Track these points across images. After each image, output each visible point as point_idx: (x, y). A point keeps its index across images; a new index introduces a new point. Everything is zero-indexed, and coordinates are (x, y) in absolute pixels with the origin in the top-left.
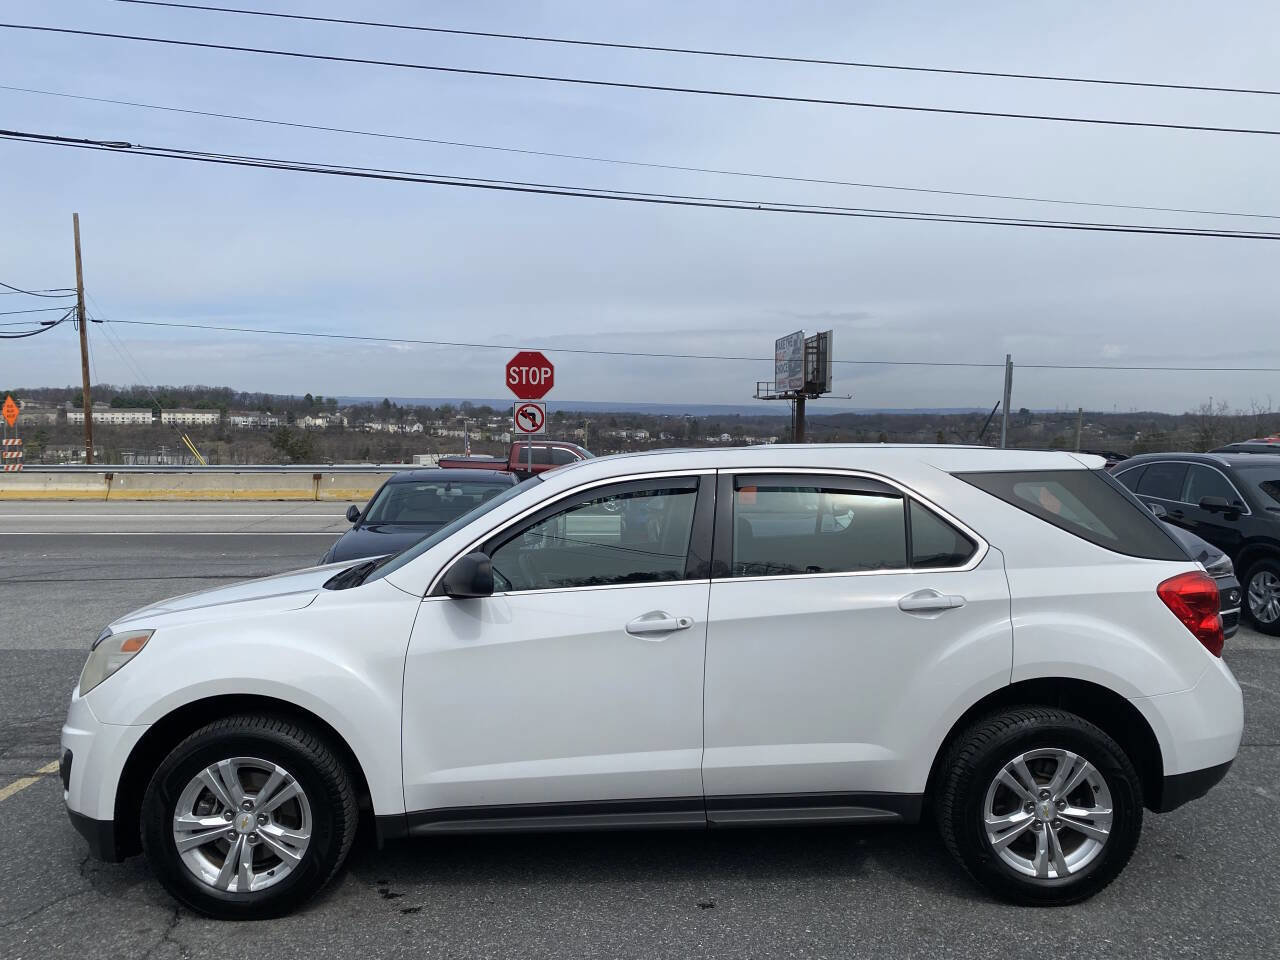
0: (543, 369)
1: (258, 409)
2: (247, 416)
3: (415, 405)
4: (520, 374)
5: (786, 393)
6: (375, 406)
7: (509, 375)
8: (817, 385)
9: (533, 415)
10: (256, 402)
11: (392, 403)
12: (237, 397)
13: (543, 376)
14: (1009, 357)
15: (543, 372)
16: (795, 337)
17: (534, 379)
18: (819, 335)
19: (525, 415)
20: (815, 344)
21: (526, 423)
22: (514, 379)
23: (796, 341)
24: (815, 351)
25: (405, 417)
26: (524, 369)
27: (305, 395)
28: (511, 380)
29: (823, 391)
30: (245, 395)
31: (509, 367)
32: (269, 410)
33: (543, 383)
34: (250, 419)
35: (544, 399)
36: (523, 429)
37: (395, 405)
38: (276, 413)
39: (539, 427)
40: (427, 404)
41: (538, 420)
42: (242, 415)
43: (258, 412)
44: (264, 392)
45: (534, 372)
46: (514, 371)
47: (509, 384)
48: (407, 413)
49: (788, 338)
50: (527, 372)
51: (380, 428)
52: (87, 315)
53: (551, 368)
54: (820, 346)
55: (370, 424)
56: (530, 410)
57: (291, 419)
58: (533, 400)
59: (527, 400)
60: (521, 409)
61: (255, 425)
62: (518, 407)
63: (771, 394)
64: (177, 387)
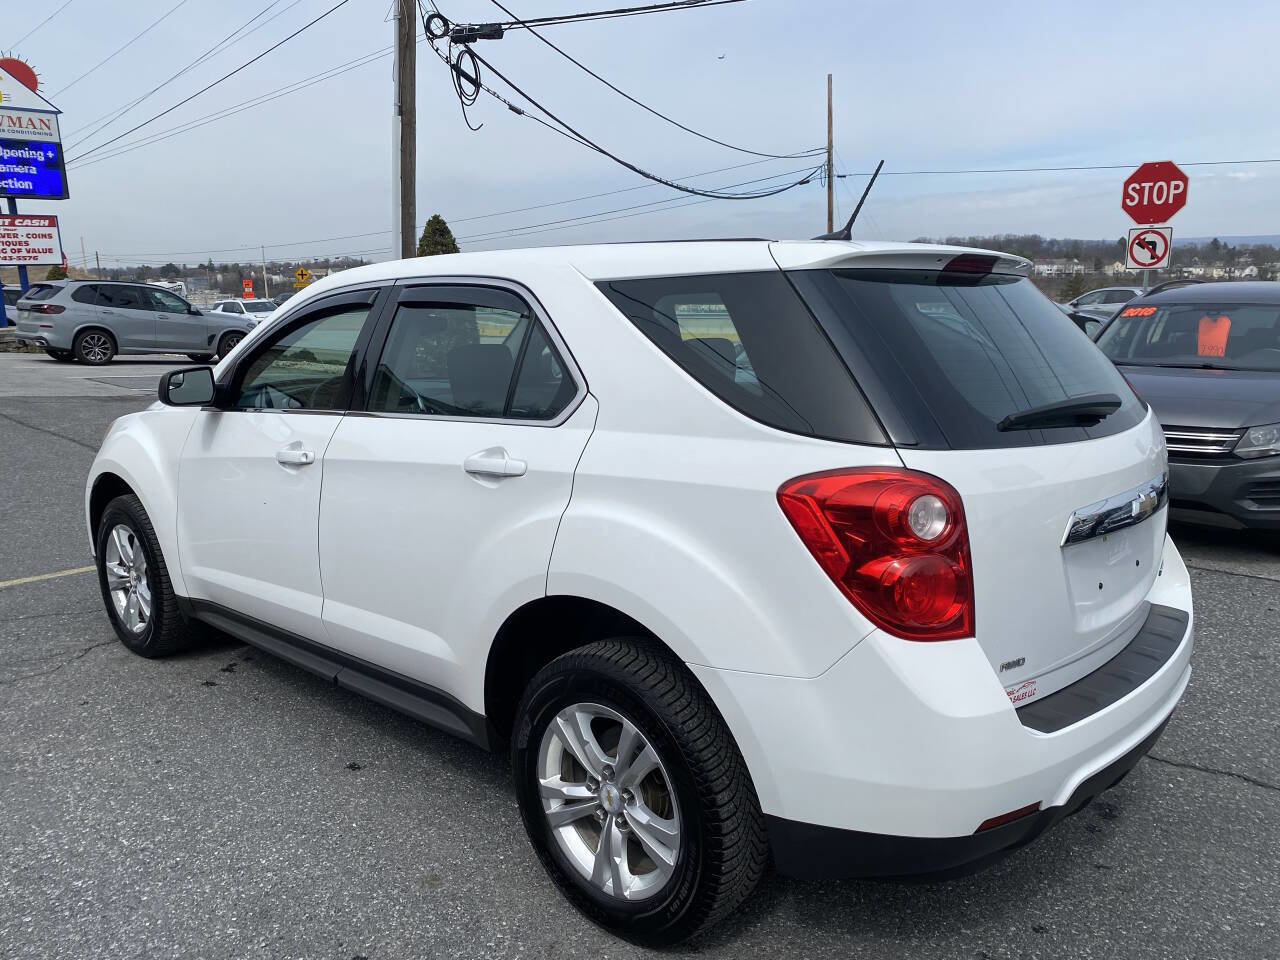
0: (1173, 183)
1: (1065, 257)
2: (1052, 264)
3: (1252, 244)
4: (1140, 192)
6: (1199, 247)
7: (1126, 195)
9: (1154, 244)
10: (1065, 249)
11: (1222, 244)
12: (1044, 245)
13: (1173, 192)
15: (1172, 186)
17: (1159, 197)
19: (1143, 244)
21: (1144, 255)
22: (1132, 199)
25: (1237, 260)
26: (1147, 185)
27: (1118, 239)
28: (1128, 201)
30: (1053, 243)
31: (1127, 184)
32: (1077, 257)
33: (1171, 201)
34: (1055, 267)
35: (1168, 223)
36: (1138, 263)
37: (1225, 244)
38: (1083, 260)
39: (1160, 259)
40: (1268, 243)
41: (1159, 251)
42: (1047, 264)
43: (1065, 260)
44: (1073, 237)
45: (1161, 188)
46: (1134, 189)
47: (1125, 206)
48: (1241, 254)
50: (1151, 189)
51: (1201, 273)
52: (835, 173)
53: (1185, 179)
55: (1191, 269)
56: (1150, 237)
57: (1099, 266)
58: (1156, 226)
59: (1147, 226)
60: (1138, 237)
61: (1059, 274)
62: (1134, 234)
64: (987, 237)
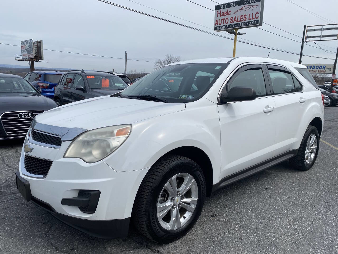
5: (26, 59)
8: (38, 57)
14: (126, 51)
16: (29, 41)
18: (38, 41)
20: (36, 44)
23: (30, 43)
24: (36, 46)
29: (41, 59)
49: (27, 41)
54: (38, 45)
63: (20, 59)
